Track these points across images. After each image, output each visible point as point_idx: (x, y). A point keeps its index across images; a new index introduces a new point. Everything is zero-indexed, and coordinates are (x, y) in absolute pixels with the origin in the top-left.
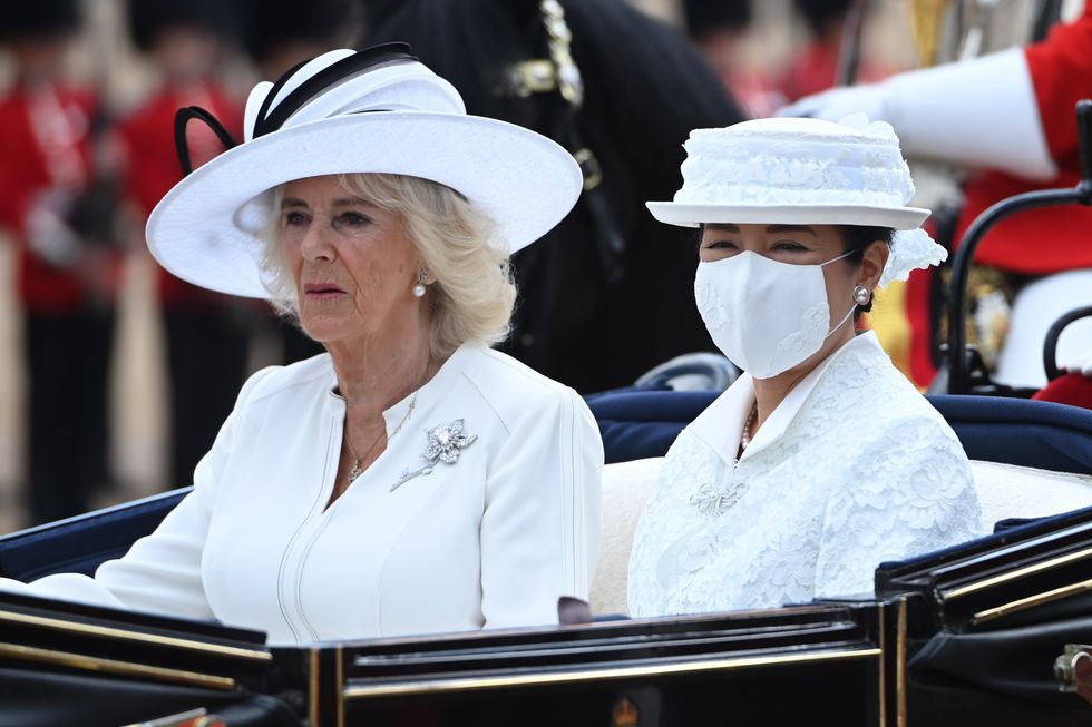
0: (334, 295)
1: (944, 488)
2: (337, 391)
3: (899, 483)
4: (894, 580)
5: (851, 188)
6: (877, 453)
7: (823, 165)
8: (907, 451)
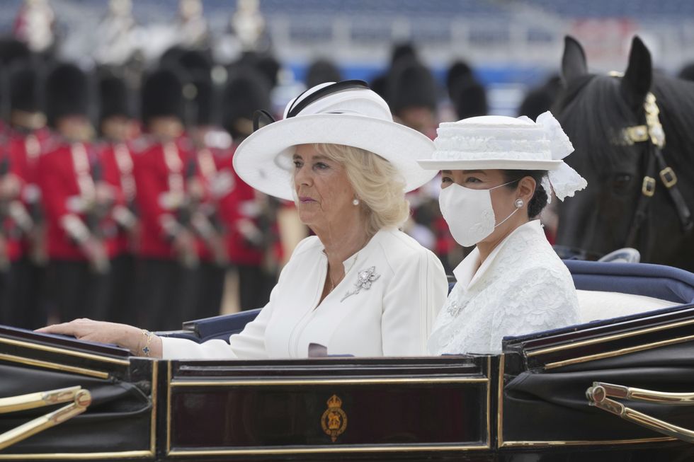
0: (310, 202)
1: (551, 303)
2: (324, 251)
3: (526, 303)
4: (509, 346)
5: (504, 150)
6: (516, 287)
7: (487, 140)
8: (531, 286)
